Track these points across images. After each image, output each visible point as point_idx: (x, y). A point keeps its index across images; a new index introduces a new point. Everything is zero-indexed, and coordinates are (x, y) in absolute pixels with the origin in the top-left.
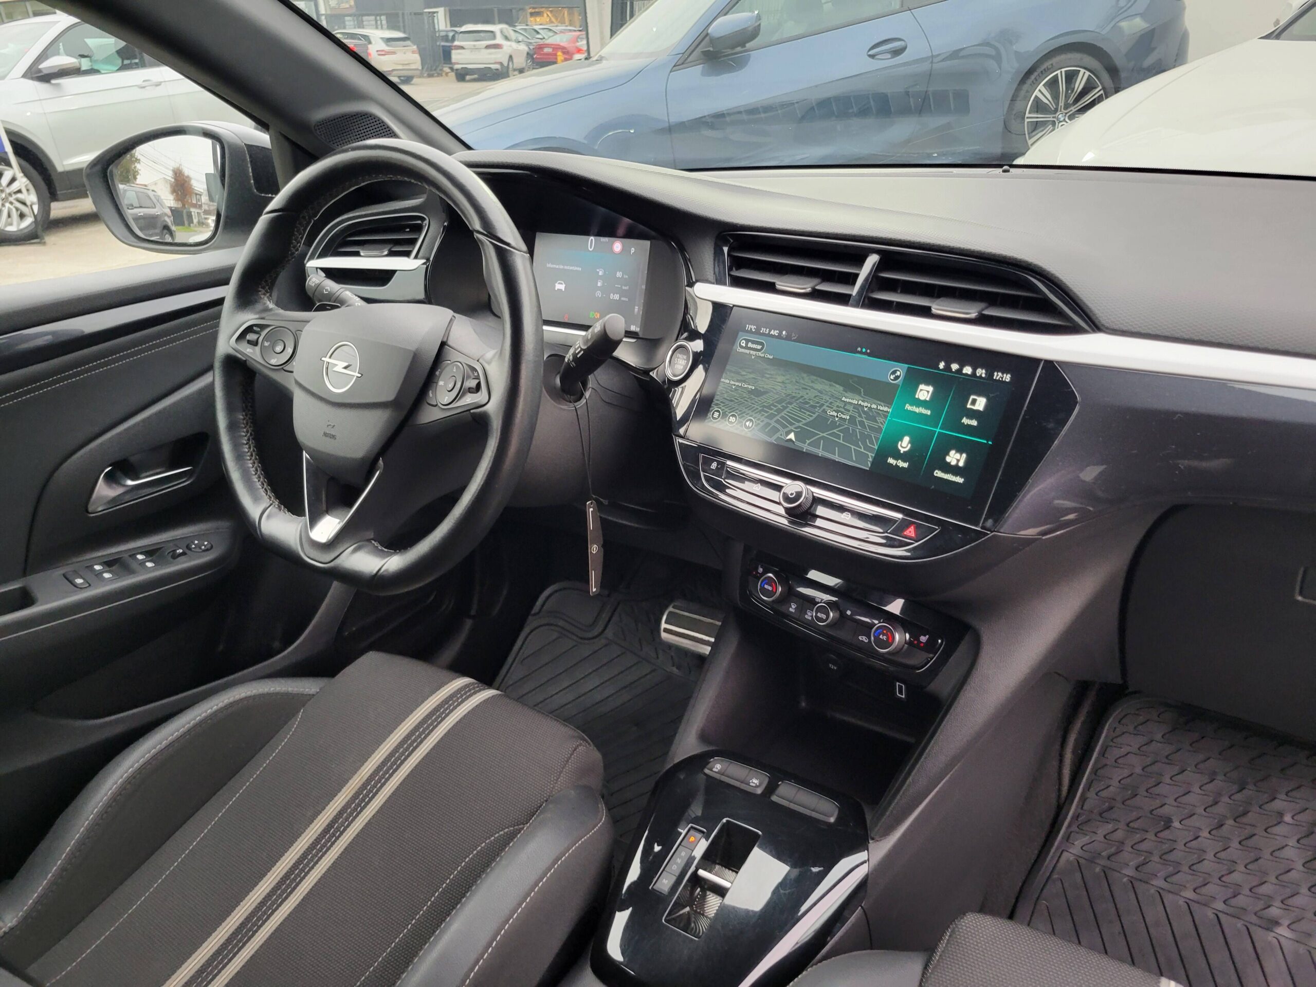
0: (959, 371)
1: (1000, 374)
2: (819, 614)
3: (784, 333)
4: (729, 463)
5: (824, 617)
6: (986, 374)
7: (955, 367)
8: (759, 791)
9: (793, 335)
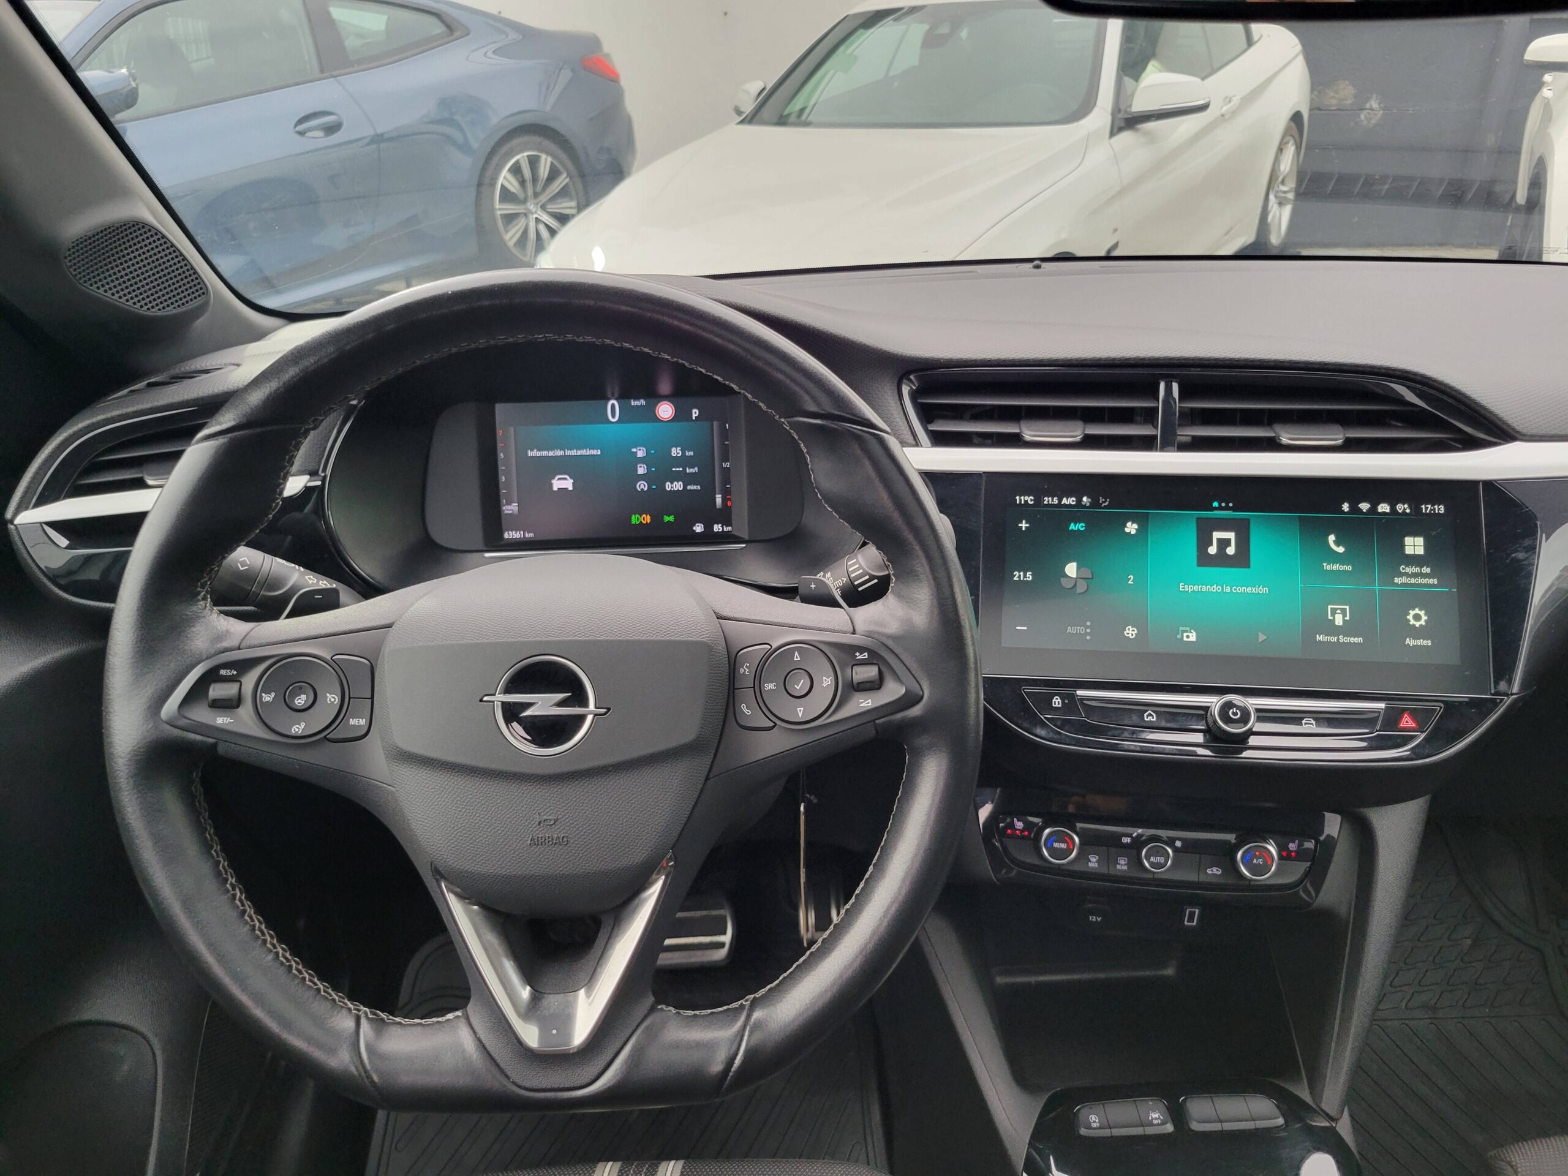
0: (1373, 510)
1: (1429, 506)
2: (1152, 859)
3: (1085, 499)
4: (1080, 692)
5: (1162, 860)
6: (1410, 507)
7: (1365, 506)
8: (1168, 1127)
9: (1101, 500)
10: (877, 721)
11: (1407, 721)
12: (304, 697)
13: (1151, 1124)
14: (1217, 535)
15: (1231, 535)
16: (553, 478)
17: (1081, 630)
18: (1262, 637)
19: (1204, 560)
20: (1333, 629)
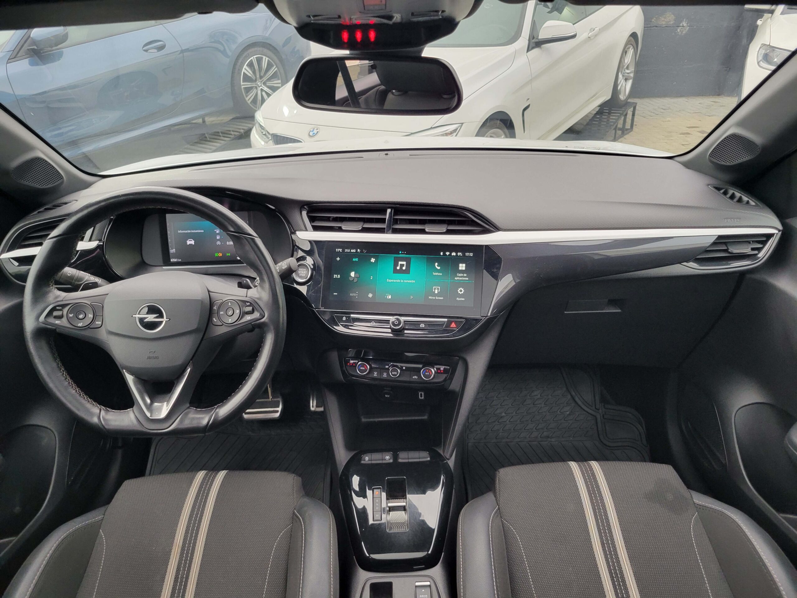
0: (450, 255)
1: (468, 254)
2: (393, 373)
3: (359, 250)
4: (352, 315)
5: (396, 373)
6: (462, 254)
7: (448, 253)
8: (391, 461)
9: (364, 250)
10: (252, 323)
11: (453, 325)
12: (82, 315)
13: (385, 460)
14: (400, 263)
15: (404, 263)
16: (187, 240)
17: (355, 295)
18: (412, 297)
19: (395, 271)
20: (434, 295)
